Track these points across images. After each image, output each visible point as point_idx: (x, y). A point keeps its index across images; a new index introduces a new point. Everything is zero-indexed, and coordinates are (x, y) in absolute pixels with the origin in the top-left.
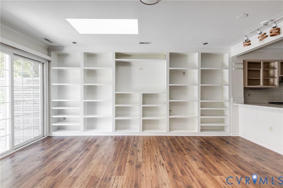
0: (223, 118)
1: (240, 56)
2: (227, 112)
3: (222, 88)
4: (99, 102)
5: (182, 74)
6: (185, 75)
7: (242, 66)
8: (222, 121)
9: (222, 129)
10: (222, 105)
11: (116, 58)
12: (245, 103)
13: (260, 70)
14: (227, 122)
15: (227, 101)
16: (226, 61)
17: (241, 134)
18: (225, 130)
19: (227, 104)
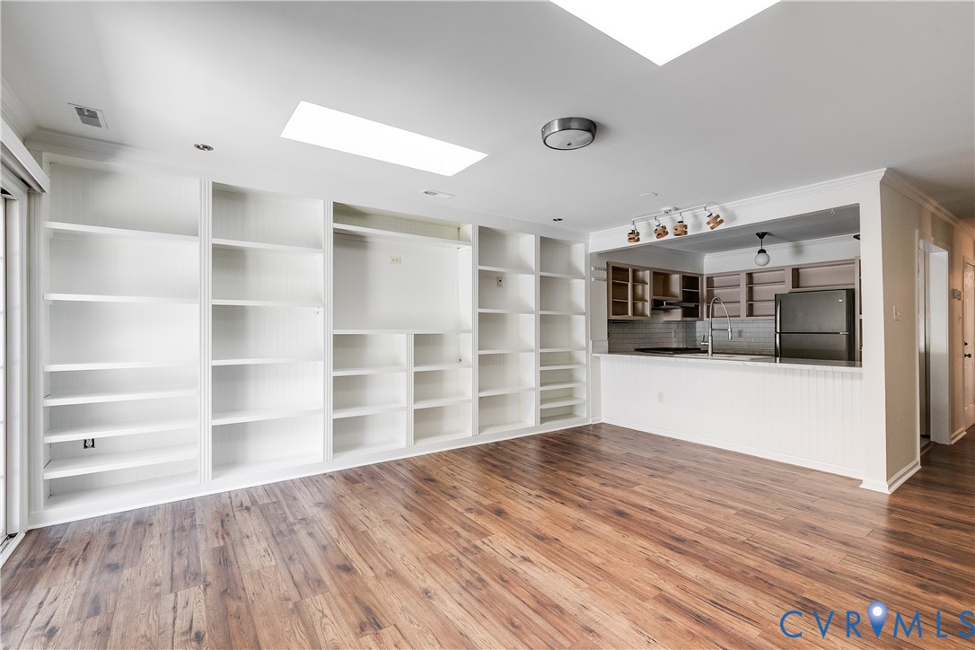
0: (571, 388)
1: (601, 255)
2: (582, 374)
3: (568, 320)
4: (256, 366)
5: (495, 282)
6: (501, 286)
7: (604, 274)
8: (570, 394)
9: (569, 412)
10: (569, 358)
11: (335, 221)
12: (610, 352)
13: (627, 285)
14: (583, 395)
15: (583, 349)
16: (580, 262)
17: (606, 417)
18: (576, 414)
19: (582, 356)
